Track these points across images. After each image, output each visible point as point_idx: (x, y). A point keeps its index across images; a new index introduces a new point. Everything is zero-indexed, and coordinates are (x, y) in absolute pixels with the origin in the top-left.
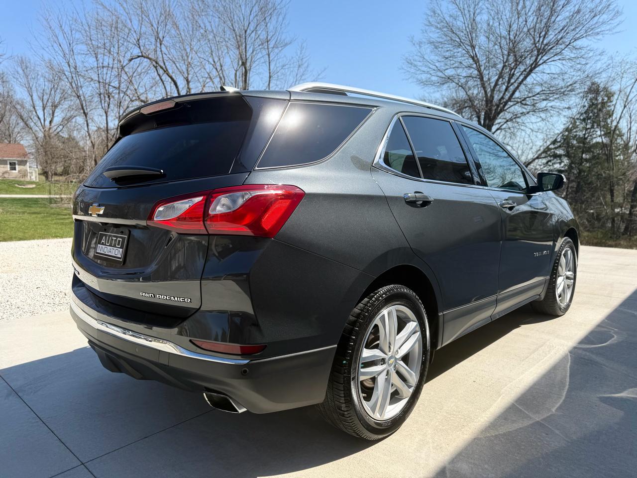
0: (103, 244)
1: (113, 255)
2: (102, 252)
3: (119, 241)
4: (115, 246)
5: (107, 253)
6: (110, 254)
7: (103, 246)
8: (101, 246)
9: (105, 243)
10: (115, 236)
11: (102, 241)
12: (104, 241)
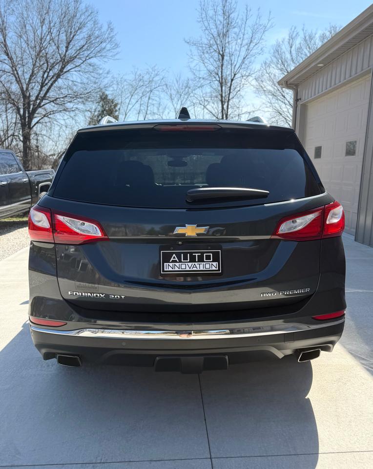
0: (174, 262)
2: (177, 269)
5: (187, 270)
6: (194, 269)
8: (170, 264)
9: (180, 260)
10: (197, 253)
11: (172, 259)
12: (176, 259)
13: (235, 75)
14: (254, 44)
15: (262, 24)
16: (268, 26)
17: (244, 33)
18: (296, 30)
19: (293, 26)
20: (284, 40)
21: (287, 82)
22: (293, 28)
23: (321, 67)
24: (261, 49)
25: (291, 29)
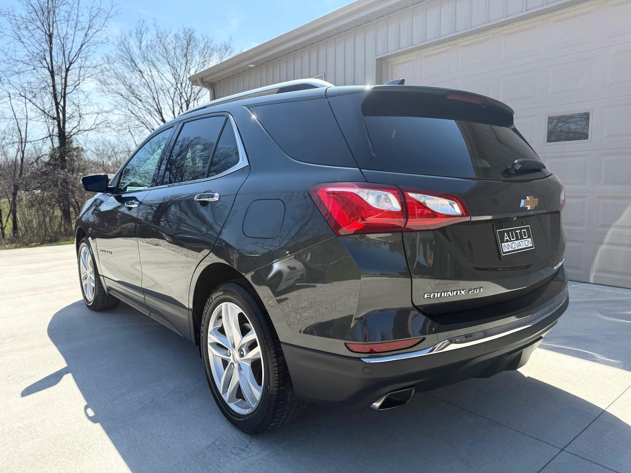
0: (507, 241)
1: (524, 247)
2: (511, 249)
3: (524, 232)
4: (522, 238)
5: (517, 248)
6: (520, 247)
7: (509, 243)
8: (506, 244)
9: (510, 239)
10: (518, 229)
11: (505, 239)
12: (508, 238)
13: (71, 64)
14: (95, 31)
15: (103, 9)
16: (112, 13)
17: (78, 15)
18: (144, 24)
19: (141, 19)
20: (131, 32)
21: (202, 79)
22: (141, 22)
23: (251, 68)
24: (106, 38)
25: (139, 22)
